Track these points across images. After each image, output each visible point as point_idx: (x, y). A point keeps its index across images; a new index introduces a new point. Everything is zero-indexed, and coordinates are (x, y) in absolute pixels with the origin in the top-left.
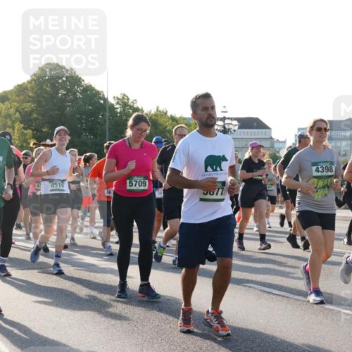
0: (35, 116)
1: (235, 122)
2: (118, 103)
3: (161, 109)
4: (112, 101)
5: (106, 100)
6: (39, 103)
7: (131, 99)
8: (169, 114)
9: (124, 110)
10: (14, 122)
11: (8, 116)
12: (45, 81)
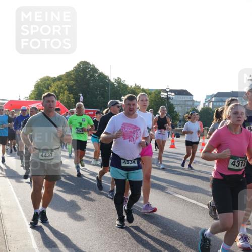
0: (74, 87)
2: (116, 82)
3: (137, 84)
4: (113, 80)
5: (109, 80)
6: (77, 81)
7: (123, 80)
8: (141, 88)
9: (119, 85)
10: (64, 91)
11: (62, 87)
12: (80, 70)
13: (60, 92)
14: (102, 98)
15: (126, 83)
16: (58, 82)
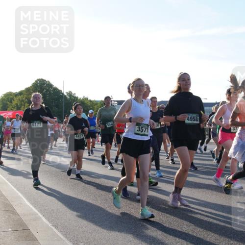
1: (116, 103)
2: (68, 95)
3: (85, 97)
4: (65, 94)
5: (63, 94)
7: (73, 93)
8: (89, 99)
9: (70, 98)
10: (25, 103)
11: (23, 101)
12: (38, 86)
13: (21, 105)
14: (57, 109)
15: (76, 95)
16: (20, 96)
